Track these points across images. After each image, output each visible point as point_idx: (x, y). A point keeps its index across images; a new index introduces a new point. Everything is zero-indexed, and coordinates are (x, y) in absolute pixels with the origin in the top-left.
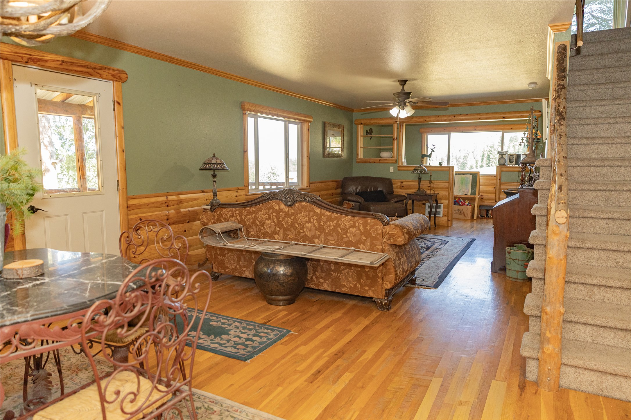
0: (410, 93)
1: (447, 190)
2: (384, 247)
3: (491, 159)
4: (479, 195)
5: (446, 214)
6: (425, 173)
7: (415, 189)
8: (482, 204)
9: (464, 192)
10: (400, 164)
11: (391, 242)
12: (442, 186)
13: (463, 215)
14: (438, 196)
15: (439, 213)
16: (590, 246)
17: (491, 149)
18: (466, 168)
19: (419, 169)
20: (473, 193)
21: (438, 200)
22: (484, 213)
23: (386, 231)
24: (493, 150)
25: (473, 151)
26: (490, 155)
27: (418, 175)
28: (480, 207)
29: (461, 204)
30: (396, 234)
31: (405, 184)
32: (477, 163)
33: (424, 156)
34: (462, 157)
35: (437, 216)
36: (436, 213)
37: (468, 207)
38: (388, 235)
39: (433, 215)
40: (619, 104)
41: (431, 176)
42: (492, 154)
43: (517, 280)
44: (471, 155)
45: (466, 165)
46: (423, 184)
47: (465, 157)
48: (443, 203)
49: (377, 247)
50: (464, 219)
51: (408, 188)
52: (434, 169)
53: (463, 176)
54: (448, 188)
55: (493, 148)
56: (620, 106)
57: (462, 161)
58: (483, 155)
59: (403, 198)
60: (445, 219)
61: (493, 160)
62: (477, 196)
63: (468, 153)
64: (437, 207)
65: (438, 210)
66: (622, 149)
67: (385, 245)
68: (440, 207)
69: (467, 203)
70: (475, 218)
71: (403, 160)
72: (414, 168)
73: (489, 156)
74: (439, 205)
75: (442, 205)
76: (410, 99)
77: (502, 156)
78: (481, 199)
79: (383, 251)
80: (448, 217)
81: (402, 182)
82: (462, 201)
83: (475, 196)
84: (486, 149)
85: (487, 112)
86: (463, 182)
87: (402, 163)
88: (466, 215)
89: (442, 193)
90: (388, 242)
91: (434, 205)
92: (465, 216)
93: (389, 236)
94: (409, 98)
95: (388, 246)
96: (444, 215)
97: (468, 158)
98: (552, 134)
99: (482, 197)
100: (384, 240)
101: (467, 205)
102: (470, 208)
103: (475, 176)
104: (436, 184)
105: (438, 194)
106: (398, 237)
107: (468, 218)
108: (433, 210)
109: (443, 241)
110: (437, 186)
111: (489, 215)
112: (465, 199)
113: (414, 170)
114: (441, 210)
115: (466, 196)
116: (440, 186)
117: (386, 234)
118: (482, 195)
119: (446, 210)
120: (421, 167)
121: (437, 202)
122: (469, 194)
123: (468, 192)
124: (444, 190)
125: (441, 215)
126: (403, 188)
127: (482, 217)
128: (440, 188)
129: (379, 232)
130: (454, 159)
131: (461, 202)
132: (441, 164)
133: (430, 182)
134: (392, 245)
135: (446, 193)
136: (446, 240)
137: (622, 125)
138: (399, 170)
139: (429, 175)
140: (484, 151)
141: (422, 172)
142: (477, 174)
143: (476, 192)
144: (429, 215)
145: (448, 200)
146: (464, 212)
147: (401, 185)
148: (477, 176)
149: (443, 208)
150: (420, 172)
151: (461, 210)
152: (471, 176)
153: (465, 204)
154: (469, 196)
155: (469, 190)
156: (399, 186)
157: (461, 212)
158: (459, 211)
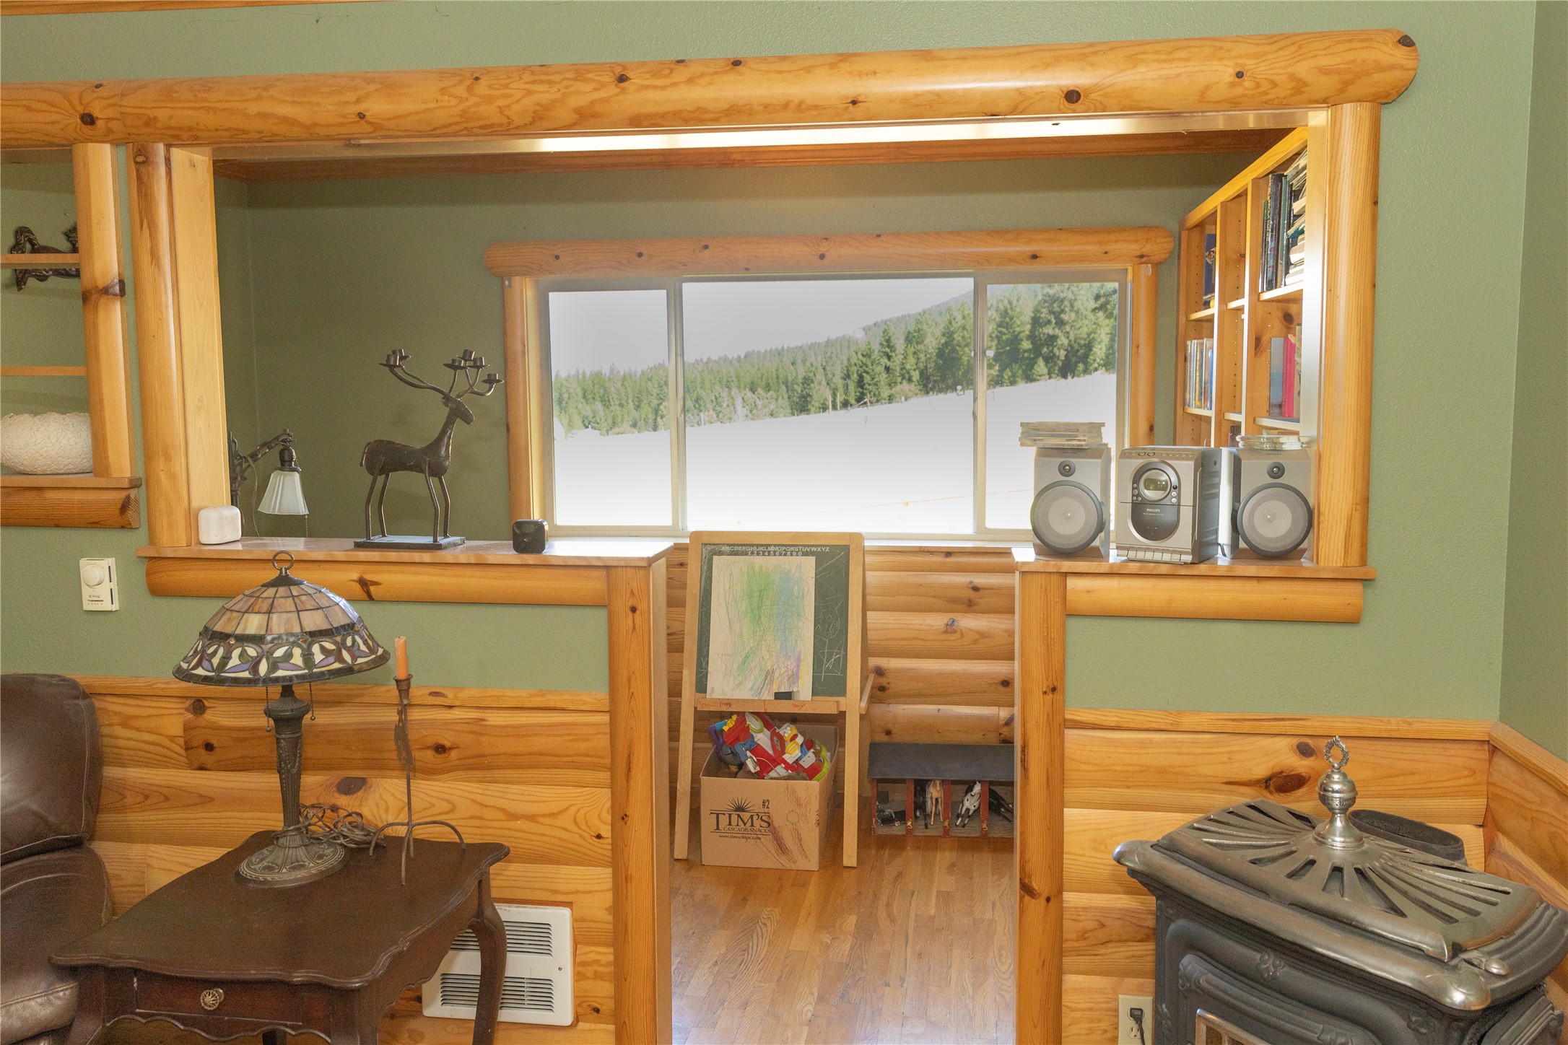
1: (604, 778)
3: (867, 386)
4: (863, 686)
5: (603, 994)
9: (769, 675)
10: (172, 539)
13: (768, 840)
15: (543, 995)
17: (864, 360)
18: (810, 407)
20: (828, 682)
24: (869, 364)
25: (824, 364)
26: (864, 375)
28: (875, 752)
31: (219, 717)
32: (834, 395)
34: (800, 380)
37: (800, 785)
42: (867, 373)
44: (820, 376)
45: (809, 399)
47: (807, 381)
48: (567, 906)
50: (779, 874)
53: (759, 561)
55: (870, 356)
57: (799, 389)
58: (848, 376)
61: (870, 388)
62: (853, 702)
63: (813, 369)
69: (792, 754)
73: (861, 378)
75: (562, 923)
81: (199, 708)
82: (762, 741)
83: (843, 702)
84: (854, 360)
88: (789, 842)
92: (782, 848)
96: (586, 1010)
97: (812, 382)
99: (884, 682)
101: (794, 769)
102: (812, 790)
103: (835, 565)
107: (803, 865)
111: (930, 806)
114: (556, 968)
115: (784, 707)
118: (882, 674)
119: (604, 955)
122: (804, 690)
123: (794, 677)
124: (572, 775)
125: (562, 1012)
126: (209, 758)
127: (889, 820)
130: (781, 384)
131: (757, 750)
138: (157, 591)
140: (850, 365)
141: (274, 666)
142: (847, 548)
143: (842, 665)
144: (468, 1012)
145: (610, 870)
146: (776, 824)
147: (187, 728)
148: (847, 557)
149: (576, 943)
150: (255, 668)
151: (755, 805)
152: (811, 561)
153: (777, 760)
154: (804, 703)
155: (799, 660)
156: (172, 738)
157: (757, 823)
158: (746, 816)
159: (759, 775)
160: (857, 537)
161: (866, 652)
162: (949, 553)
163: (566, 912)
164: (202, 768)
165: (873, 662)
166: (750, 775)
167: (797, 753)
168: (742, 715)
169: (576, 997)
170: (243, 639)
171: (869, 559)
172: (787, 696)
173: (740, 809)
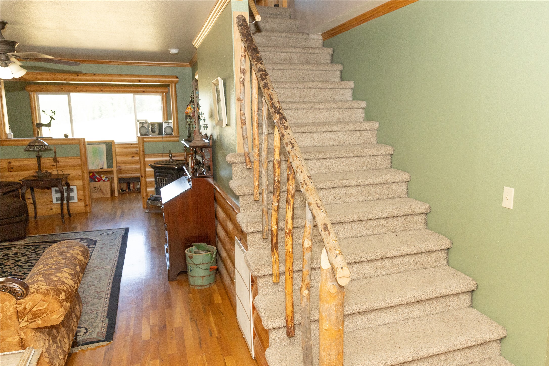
0: (13, 43)
1: (80, 168)
2: (23, 336)
4: (117, 167)
5: (82, 197)
6: (46, 150)
7: (32, 170)
8: (120, 176)
9: (98, 165)
10: (4, 137)
11: (38, 324)
12: (72, 163)
13: (101, 192)
14: (69, 177)
15: (73, 198)
16: (316, 265)
19: (37, 144)
20: (110, 165)
21: (69, 182)
22: (124, 186)
23: (25, 308)
27: (36, 153)
28: (121, 180)
29: (96, 180)
30: (46, 309)
31: (14, 164)
33: (40, 125)
35: (70, 201)
36: (68, 198)
37: (106, 183)
38: (30, 315)
39: (65, 202)
40: (284, 88)
41: (55, 152)
43: (203, 287)
46: (44, 163)
48: (76, 186)
49: (8, 340)
50: (103, 198)
51: (21, 169)
52: (58, 142)
53: (94, 146)
54: (80, 166)
56: (285, 89)
59: (16, 187)
60: (82, 204)
62: (115, 169)
64: (69, 190)
65: (71, 194)
66: (301, 139)
67: (24, 333)
68: (72, 190)
69: (104, 178)
70: (116, 194)
71: (8, 131)
72: (28, 143)
74: (71, 187)
75: (75, 188)
76: (15, 53)
77: (142, 125)
78: (119, 171)
79: (23, 345)
80: (85, 201)
81: (10, 163)
82: (98, 176)
83: (113, 169)
85: (119, 73)
86: (96, 153)
87: (6, 135)
88: (104, 192)
89: (73, 172)
90: (32, 325)
91: (65, 188)
92: (103, 194)
93: (33, 315)
94: (13, 51)
95: (31, 332)
96: (79, 200)
98: (244, 125)
99: (120, 168)
100: (22, 324)
101: (104, 181)
102: (108, 183)
103: (109, 146)
104: (62, 161)
105: (69, 174)
106: (52, 312)
107: (108, 196)
108: (65, 195)
109: (90, 241)
110: (65, 164)
111: (131, 188)
112: (99, 173)
113: (29, 145)
114: (74, 194)
115: (101, 170)
116: (69, 164)
117: (26, 313)
118: (119, 166)
119: (82, 192)
120: (39, 142)
121: (68, 185)
122: (105, 167)
123: (103, 165)
124: (75, 168)
125: (76, 200)
126: (12, 170)
127: (123, 191)
128: (69, 166)
129: (9, 313)
131: (97, 178)
132: (66, 136)
133: (55, 160)
134: (39, 329)
135: (79, 172)
136: (94, 238)
137: (293, 111)
138: (2, 145)
139: (53, 151)
141: (41, 148)
142: (111, 143)
143: (112, 163)
144: (60, 202)
145: (82, 181)
146: (102, 189)
147: (8, 166)
148: (112, 145)
149: (77, 191)
150: (39, 148)
151: (98, 187)
152: (105, 145)
153: (101, 179)
154: (105, 169)
155: (104, 163)
156: (5, 167)
157: (98, 190)
158: (96, 189)
159: (99, 181)
160: (113, 141)
161: (117, 163)
162: (132, 144)
163: (75, 187)
164: (11, 172)
165: (118, 165)
166: (97, 182)
167: (105, 178)
168: (93, 172)
169: (78, 198)
170: (36, 146)
171: (116, 146)
172: (102, 168)
173: (95, 188)
